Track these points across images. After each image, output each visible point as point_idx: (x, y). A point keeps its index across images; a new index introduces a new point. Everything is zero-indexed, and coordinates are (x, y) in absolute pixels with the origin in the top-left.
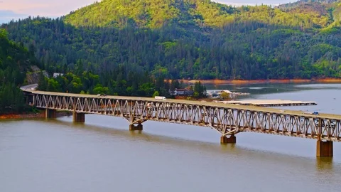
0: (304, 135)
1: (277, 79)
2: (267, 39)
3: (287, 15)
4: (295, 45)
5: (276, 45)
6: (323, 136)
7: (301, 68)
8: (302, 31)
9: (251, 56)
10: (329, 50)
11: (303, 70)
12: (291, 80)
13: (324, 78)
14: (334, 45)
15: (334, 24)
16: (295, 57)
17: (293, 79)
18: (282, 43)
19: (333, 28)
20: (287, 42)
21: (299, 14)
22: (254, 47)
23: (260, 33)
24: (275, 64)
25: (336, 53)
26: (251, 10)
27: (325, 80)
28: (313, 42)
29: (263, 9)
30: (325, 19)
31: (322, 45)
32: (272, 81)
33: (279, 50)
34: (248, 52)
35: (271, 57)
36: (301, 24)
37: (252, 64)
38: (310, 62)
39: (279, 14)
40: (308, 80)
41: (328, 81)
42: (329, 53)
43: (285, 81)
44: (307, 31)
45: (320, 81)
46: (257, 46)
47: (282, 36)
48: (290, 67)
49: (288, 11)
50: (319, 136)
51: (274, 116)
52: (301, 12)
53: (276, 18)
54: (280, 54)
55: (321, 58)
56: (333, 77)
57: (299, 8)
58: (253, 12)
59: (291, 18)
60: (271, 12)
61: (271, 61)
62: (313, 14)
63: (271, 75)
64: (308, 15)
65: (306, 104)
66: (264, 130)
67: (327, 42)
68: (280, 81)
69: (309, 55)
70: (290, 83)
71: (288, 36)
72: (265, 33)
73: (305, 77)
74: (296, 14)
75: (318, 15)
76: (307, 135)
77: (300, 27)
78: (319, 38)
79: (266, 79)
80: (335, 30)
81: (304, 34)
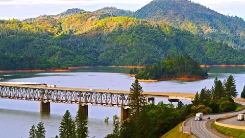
0: (33, 99)
1: (23, 70)
2: (16, 43)
3: (30, 26)
4: (36, 47)
5: (23, 47)
6: (44, 100)
7: (39, 63)
8: (40, 37)
9: (6, 54)
10: (58, 50)
11: (41, 63)
12: (33, 71)
13: (55, 69)
14: (63, 47)
15: (62, 32)
16: (36, 55)
17: (34, 69)
18: (27, 45)
19: (62, 35)
20: (30, 45)
21: (39, 26)
22: (8, 48)
23: (12, 38)
24: (22, 60)
25: (63, 52)
26: (5, 22)
27: (55, 70)
28: (48, 45)
29: (14, 22)
30: (56, 29)
31: (55, 47)
32: (19, 71)
33: (25, 50)
34: (4, 51)
35: (20, 55)
36: (40, 32)
37: (6, 59)
38: (46, 58)
39: (25, 26)
40: (44, 71)
41: (57, 70)
42: (59, 52)
43: (28, 71)
44: (44, 37)
45: (52, 71)
46: (10, 47)
47: (27, 41)
48: (32, 61)
49: (31, 23)
50: (42, 99)
51: (16, 88)
52: (40, 24)
53: (23, 28)
54: (25, 53)
55: (54, 56)
56: (61, 68)
57: (39, 22)
58: (7, 24)
59: (33, 29)
60: (19, 24)
61: (19, 57)
62: (48, 26)
63: (19, 67)
64: (45, 26)
65: (40, 84)
66: (10, 97)
67: (58, 45)
68: (25, 71)
69: (46, 54)
70: (32, 72)
71: (31, 40)
72: (15, 39)
73: (42, 69)
74: (37, 26)
75: (52, 26)
76: (35, 99)
77: (39, 34)
78: (52, 42)
79: (15, 69)
80: (62, 37)
81: (42, 39)
